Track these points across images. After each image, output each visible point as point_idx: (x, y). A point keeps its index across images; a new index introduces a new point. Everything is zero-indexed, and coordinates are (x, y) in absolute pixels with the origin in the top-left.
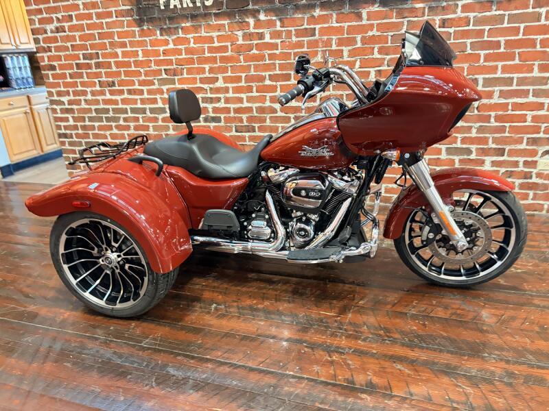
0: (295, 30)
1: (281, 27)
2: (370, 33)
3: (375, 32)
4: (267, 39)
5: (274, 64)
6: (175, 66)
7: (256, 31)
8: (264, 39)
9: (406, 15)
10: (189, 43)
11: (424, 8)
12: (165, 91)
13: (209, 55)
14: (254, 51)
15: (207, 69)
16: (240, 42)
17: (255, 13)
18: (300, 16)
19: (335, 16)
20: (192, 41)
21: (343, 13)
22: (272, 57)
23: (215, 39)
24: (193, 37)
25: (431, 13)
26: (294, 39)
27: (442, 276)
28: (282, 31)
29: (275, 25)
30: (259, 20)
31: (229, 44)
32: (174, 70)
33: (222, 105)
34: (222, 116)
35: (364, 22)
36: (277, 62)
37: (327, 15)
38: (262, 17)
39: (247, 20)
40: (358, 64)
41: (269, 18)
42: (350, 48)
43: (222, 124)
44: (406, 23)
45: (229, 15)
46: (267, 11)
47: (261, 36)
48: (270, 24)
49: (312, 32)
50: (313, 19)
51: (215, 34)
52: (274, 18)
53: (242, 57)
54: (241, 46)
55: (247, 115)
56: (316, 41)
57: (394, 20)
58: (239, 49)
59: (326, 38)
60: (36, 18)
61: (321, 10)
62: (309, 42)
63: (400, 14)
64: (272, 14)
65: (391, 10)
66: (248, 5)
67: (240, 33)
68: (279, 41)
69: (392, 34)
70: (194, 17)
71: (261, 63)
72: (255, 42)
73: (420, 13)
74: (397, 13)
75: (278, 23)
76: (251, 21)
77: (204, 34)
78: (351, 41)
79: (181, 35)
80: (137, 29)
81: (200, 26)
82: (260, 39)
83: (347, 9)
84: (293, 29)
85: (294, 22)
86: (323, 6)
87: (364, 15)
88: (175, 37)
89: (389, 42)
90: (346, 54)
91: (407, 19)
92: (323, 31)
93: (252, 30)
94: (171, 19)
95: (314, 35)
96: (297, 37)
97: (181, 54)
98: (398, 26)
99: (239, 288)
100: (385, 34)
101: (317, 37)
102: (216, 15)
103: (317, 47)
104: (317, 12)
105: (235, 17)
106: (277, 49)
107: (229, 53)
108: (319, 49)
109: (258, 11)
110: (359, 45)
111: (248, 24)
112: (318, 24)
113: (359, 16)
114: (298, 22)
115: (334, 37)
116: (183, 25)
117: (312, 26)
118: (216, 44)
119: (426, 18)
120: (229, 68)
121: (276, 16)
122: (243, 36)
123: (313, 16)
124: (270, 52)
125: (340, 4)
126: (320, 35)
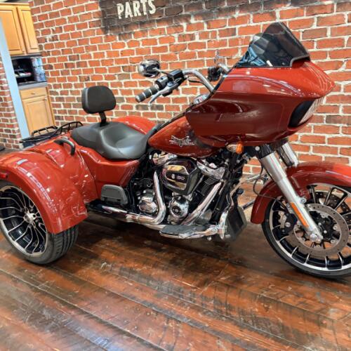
0: (219, 31)
1: (208, 28)
4: (197, 39)
5: (203, 61)
6: (129, 64)
7: (189, 33)
8: (194, 39)
9: (316, 11)
10: (139, 44)
11: (333, 5)
12: (123, 84)
13: (154, 54)
14: (187, 50)
16: (177, 42)
17: (187, 18)
18: (223, 18)
19: (252, 16)
20: (141, 43)
21: (259, 13)
22: (201, 54)
23: (158, 41)
24: (142, 40)
25: (340, 9)
26: (219, 38)
27: (305, 264)
28: (208, 32)
29: (203, 27)
30: (190, 24)
31: (168, 45)
32: (129, 67)
34: (164, 105)
35: (278, 20)
36: (205, 59)
37: (245, 16)
38: (193, 21)
39: (181, 24)
41: (198, 21)
43: (164, 111)
44: (316, 20)
45: (168, 21)
46: (196, 16)
47: (192, 37)
48: (199, 26)
49: (233, 32)
50: (233, 21)
51: (157, 37)
52: (202, 21)
53: (178, 56)
54: (177, 46)
55: (183, 104)
56: (237, 40)
57: (305, 17)
58: (175, 49)
59: (244, 36)
60: (40, 30)
61: (240, 12)
62: (230, 40)
63: (311, 12)
64: (201, 18)
65: (302, 8)
66: (182, 11)
67: (176, 35)
68: (206, 41)
69: (303, 30)
70: (142, 24)
71: (192, 60)
72: (188, 42)
73: (329, 10)
74: (307, 11)
75: (205, 25)
76: (184, 25)
77: (149, 37)
79: (133, 38)
80: (103, 36)
81: (147, 31)
82: (191, 39)
83: (262, 10)
84: (217, 30)
85: (218, 24)
86: (243, 7)
87: (278, 15)
88: (128, 40)
89: (301, 38)
91: (317, 16)
92: (242, 31)
93: (185, 32)
94: (126, 26)
95: (234, 34)
96: (221, 37)
97: (133, 54)
98: (309, 22)
99: (131, 252)
100: (297, 31)
101: (237, 36)
102: (158, 21)
103: (238, 45)
104: (237, 14)
105: (172, 21)
106: (205, 48)
107: (168, 52)
108: (239, 47)
109: (189, 16)
111: (182, 27)
112: (238, 24)
113: (273, 15)
114: (221, 24)
115: (251, 35)
116: (135, 31)
117: (233, 27)
118: (159, 45)
119: (335, 13)
120: (169, 65)
121: (204, 19)
122: (179, 38)
123: (233, 18)
124: (199, 50)
125: (256, 5)
126: (240, 34)
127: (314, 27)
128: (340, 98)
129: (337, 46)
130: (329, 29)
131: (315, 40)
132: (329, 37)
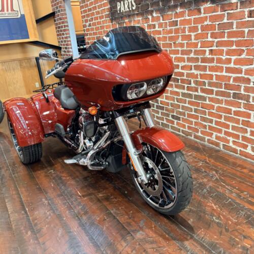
1: (163, 20)
2: (206, 23)
4: (157, 28)
7: (153, 23)
8: (155, 28)
9: (226, 8)
11: (237, 3)
16: (146, 30)
17: (151, 13)
18: (171, 13)
19: (187, 12)
21: (191, 10)
22: (159, 39)
25: (242, 7)
26: (168, 28)
28: (163, 23)
29: (160, 20)
35: (202, 15)
37: (183, 11)
38: (154, 15)
39: (148, 17)
40: (199, 45)
41: (157, 15)
42: (195, 33)
44: (226, 15)
45: (141, 14)
46: (157, 11)
47: (154, 26)
48: (158, 18)
49: (176, 23)
50: (177, 15)
52: (159, 15)
56: (178, 29)
57: (219, 13)
59: (182, 27)
60: (84, 19)
62: (175, 30)
63: (223, 10)
64: (159, 12)
65: (218, 6)
66: (149, 8)
67: (146, 25)
68: (161, 29)
69: (218, 23)
70: (129, 16)
72: (152, 30)
73: (235, 8)
74: (221, 8)
75: (161, 18)
76: (150, 17)
78: (195, 29)
80: (111, 24)
81: (131, 21)
83: (193, 7)
84: (168, 21)
85: (168, 17)
86: (182, 5)
87: (202, 11)
89: (217, 29)
90: (193, 37)
91: (227, 12)
93: (151, 23)
94: (122, 17)
95: (177, 25)
98: (222, 17)
100: (214, 23)
101: (178, 27)
102: (137, 14)
103: (179, 33)
104: (179, 10)
105: (144, 15)
106: (161, 34)
108: (180, 34)
109: (152, 11)
110: (200, 31)
111: (149, 19)
112: (179, 17)
113: (199, 11)
114: (170, 17)
115: (186, 26)
116: (126, 21)
117: (176, 19)
119: (239, 10)
121: (160, 14)
122: (147, 27)
123: (176, 13)
124: (158, 36)
125: (190, 3)
126: (181, 25)
127: (225, 21)
128: (242, 80)
129: (240, 37)
130: (235, 22)
131: (226, 31)
132: (235, 29)
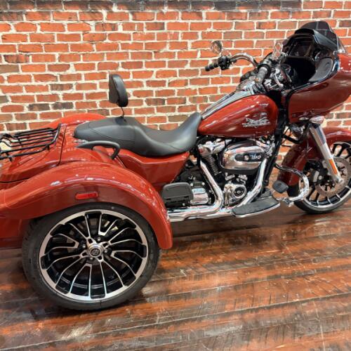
0: (146, 23)
1: (133, 20)
2: (208, 30)
3: (211, 29)
4: (120, 30)
5: (127, 53)
6: (18, 53)
7: (110, 22)
8: (117, 29)
9: (234, 17)
10: (36, 29)
11: (246, 13)
12: (6, 78)
13: (59, 42)
14: (107, 41)
15: (57, 57)
16: (93, 31)
17: (107, 6)
18: (150, 11)
19: (180, 13)
20: (39, 27)
21: (187, 12)
22: (125, 46)
23: (66, 27)
24: (40, 24)
25: (251, 18)
26: (146, 31)
27: (320, 206)
28: (134, 24)
29: (128, 18)
30: (112, 12)
31: (81, 33)
32: (17, 56)
33: (73, 91)
34: (74, 102)
35: (204, 21)
36: (130, 51)
37: (174, 12)
38: (115, 9)
39: (100, 11)
40: (199, 54)
41: (122, 10)
42: (193, 41)
43: (74, 109)
44: (234, 24)
45: (81, 5)
46: (119, 4)
47: (114, 27)
48: (122, 16)
49: (162, 26)
50: (161, 15)
51: (65, 22)
52: (127, 11)
53: (94, 46)
54: (94, 35)
55: (101, 100)
56: (165, 34)
57: (226, 21)
58: (92, 39)
59: (173, 31)
61: (169, 8)
62: (158, 35)
63: (231, 17)
64: (125, 7)
65: (224, 13)
67: (92, 23)
68: (131, 32)
69: (224, 31)
70: (41, 3)
71: (114, 52)
72: (109, 32)
73: (243, 17)
74: (228, 15)
75: (131, 16)
76: (104, 12)
77: (52, 21)
78: (194, 36)
79: (25, 20)
81: (48, 13)
82: (113, 29)
83: (190, 9)
84: (144, 22)
85: (145, 17)
86: (170, 4)
87: (204, 15)
88: (17, 22)
89: (223, 37)
90: (189, 45)
91: (235, 21)
92: (171, 26)
93: (105, 21)
94: (13, 3)
95: (163, 28)
96: (148, 30)
97: (26, 41)
98: (228, 26)
100: (220, 31)
101: (166, 30)
102: (66, 3)
103: (166, 39)
104: (166, 9)
105: (87, 7)
106: (130, 40)
107: (81, 42)
108: (168, 41)
109: (111, 4)
110: (200, 39)
111: (101, 15)
112: (167, 19)
113: (200, 16)
114: (149, 17)
115: (180, 31)
116: (28, 10)
117: (161, 21)
118: (67, 32)
119: (248, 20)
120: (82, 56)
121: (128, 9)
122: (96, 26)
123: (162, 13)
124: (122, 42)
125: (184, 5)
126: (169, 29)
127: (233, 30)
129: (248, 46)
130: (243, 32)
131: (234, 40)
132: (243, 39)
